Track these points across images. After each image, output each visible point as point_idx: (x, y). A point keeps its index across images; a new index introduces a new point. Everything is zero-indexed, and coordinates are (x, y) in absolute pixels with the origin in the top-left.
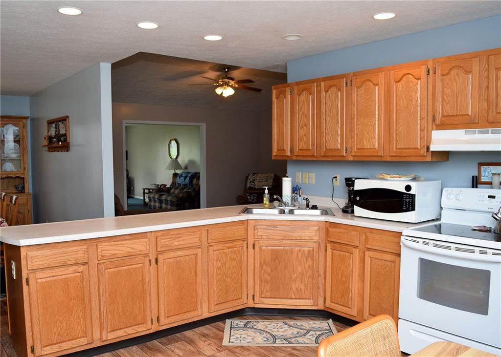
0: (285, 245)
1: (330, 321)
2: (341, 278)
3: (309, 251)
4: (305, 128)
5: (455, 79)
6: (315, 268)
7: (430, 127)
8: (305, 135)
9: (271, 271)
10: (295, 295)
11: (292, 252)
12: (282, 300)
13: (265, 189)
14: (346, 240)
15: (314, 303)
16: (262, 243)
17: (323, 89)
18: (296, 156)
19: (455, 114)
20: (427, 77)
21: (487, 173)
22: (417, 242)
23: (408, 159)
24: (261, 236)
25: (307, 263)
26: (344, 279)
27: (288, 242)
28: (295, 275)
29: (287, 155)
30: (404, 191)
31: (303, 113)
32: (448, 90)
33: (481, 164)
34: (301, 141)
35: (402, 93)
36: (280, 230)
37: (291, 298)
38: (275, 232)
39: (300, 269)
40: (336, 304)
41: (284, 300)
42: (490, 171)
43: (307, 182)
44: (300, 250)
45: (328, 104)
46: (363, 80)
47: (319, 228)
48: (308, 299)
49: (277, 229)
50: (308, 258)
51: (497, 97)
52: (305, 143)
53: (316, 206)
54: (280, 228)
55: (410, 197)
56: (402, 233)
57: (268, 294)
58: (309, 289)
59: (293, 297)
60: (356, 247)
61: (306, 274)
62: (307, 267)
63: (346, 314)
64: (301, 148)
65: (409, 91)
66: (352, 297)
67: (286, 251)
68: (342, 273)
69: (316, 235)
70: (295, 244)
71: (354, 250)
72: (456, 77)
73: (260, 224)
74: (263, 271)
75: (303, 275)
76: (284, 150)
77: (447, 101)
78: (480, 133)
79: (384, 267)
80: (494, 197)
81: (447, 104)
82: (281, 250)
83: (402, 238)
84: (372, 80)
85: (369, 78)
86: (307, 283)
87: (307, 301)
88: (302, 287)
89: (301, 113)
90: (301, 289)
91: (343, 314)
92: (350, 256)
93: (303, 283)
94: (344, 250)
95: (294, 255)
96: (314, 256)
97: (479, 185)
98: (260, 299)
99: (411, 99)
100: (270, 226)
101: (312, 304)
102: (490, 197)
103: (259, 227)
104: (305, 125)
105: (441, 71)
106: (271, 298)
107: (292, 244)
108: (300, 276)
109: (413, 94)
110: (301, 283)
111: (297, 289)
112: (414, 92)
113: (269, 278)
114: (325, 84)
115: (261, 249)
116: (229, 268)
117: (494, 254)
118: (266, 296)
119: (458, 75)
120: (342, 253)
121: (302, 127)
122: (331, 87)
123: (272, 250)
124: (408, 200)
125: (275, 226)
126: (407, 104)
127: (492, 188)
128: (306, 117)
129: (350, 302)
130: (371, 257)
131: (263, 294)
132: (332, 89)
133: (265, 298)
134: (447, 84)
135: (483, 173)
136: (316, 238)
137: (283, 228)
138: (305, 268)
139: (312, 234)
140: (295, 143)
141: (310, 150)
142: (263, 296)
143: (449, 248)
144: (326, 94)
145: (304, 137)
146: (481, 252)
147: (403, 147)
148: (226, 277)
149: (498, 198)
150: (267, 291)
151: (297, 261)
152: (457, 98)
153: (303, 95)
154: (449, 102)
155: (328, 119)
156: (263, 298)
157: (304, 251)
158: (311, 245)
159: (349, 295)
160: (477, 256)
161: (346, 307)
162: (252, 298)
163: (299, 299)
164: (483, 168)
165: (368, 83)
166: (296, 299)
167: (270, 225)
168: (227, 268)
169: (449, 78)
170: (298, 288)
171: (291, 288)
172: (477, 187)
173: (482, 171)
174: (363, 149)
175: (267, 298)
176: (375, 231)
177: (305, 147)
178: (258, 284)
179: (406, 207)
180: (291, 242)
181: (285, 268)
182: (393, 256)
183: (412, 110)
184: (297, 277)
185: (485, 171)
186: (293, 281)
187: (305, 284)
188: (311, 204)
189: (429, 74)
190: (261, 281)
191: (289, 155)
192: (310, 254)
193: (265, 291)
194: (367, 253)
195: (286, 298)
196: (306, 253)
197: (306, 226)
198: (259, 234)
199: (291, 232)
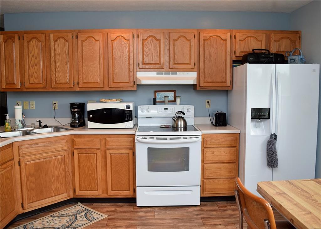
0: (45, 157)
1: (79, 204)
2: (88, 172)
3: (62, 158)
4: (36, 67)
5: (151, 43)
6: (66, 169)
7: (135, 70)
8: (36, 72)
9: (36, 180)
10: (54, 194)
11: (50, 161)
12: (45, 200)
13: (6, 115)
14: (91, 145)
15: (68, 195)
16: (27, 158)
17: (53, 39)
18: (27, 88)
19: (151, 63)
20: (133, 39)
21: (159, 96)
22: (146, 138)
23: (121, 89)
24: (25, 153)
25: (61, 167)
26: (90, 172)
27: (47, 155)
28: (54, 178)
29: (17, 87)
30: (126, 109)
31: (33, 56)
32: (147, 48)
33: (156, 92)
34: (32, 77)
35: (117, 47)
36: (40, 146)
37: (52, 197)
38: (36, 148)
39: (56, 173)
40: (85, 190)
41: (47, 199)
42: (161, 95)
43: (28, 109)
44: (55, 159)
45: (57, 50)
46: (87, 36)
47: (67, 141)
48: (64, 193)
49: (38, 146)
50: (61, 163)
51: (174, 55)
52: (35, 78)
53: (46, 125)
54: (40, 145)
55: (129, 112)
56: (135, 134)
57: (35, 199)
58: (63, 186)
59: (53, 195)
60: (98, 149)
61: (61, 176)
62: (61, 170)
63: (93, 195)
64: (32, 82)
65: (121, 47)
66: (97, 183)
67: (46, 162)
68: (88, 169)
69: (65, 146)
70: (52, 155)
71: (98, 151)
72: (152, 42)
73: (23, 144)
74: (29, 182)
75: (59, 176)
76: (15, 84)
77: (146, 55)
78: (165, 74)
79: (121, 158)
80: (167, 109)
81: (146, 57)
82: (42, 162)
83: (136, 137)
84: (94, 36)
85: (91, 35)
86: (62, 182)
87: (63, 195)
88: (59, 185)
89: (30, 56)
90: (58, 188)
91: (90, 196)
92: (94, 156)
93: (60, 182)
94: (89, 152)
95: (52, 163)
96: (66, 161)
97: (157, 103)
98: (29, 205)
99: (123, 52)
100: (32, 145)
101: (66, 196)
102: (165, 109)
103: (23, 147)
104: (36, 65)
105: (142, 37)
106: (37, 201)
107: (49, 155)
108: (57, 177)
109: (125, 49)
110: (58, 183)
111: (55, 189)
112: (125, 47)
113: (34, 186)
114: (53, 35)
115: (26, 164)
116: (6, 187)
117: (190, 138)
118: (33, 201)
119: (152, 41)
120: (87, 155)
121: (32, 66)
122: (59, 38)
123: (35, 163)
124: (128, 114)
125: (36, 144)
126: (120, 55)
127: (165, 104)
128: (36, 58)
129: (96, 187)
130: (110, 154)
131: (31, 200)
132: (61, 39)
133: (32, 202)
134: (146, 45)
135: (157, 97)
136: (66, 148)
137: (42, 144)
138: (60, 171)
139: (63, 146)
140: (26, 78)
141: (41, 83)
142: (30, 201)
143: (166, 139)
144: (55, 43)
145: (35, 74)
146: (184, 138)
147: (118, 82)
148: (4, 195)
149: (169, 109)
150: (33, 196)
151: (54, 167)
152: (152, 54)
153: (32, 42)
154: (147, 56)
155: (57, 61)
156: (30, 203)
157: (58, 159)
158: (63, 153)
159: (95, 182)
160: (182, 140)
161: (93, 190)
162: (21, 206)
163: (58, 195)
164: (157, 94)
165: (91, 38)
166: (55, 196)
167: (32, 143)
168: (4, 187)
169: (147, 42)
170: (56, 187)
171: (52, 189)
172: (156, 104)
173: (157, 95)
174: (89, 83)
175: (34, 202)
176: (112, 136)
177: (36, 81)
178: (26, 193)
179: (127, 119)
180: (49, 154)
181: (46, 175)
182: (127, 150)
183: (124, 59)
184: (55, 179)
185: (158, 95)
186: (52, 183)
187: (61, 183)
188: (43, 125)
189: (134, 38)
190: (28, 190)
191: (20, 88)
192: (63, 160)
193: (32, 197)
194: (107, 151)
195: (48, 198)
196: (60, 160)
197: (58, 140)
198: (23, 153)
199: (48, 146)
